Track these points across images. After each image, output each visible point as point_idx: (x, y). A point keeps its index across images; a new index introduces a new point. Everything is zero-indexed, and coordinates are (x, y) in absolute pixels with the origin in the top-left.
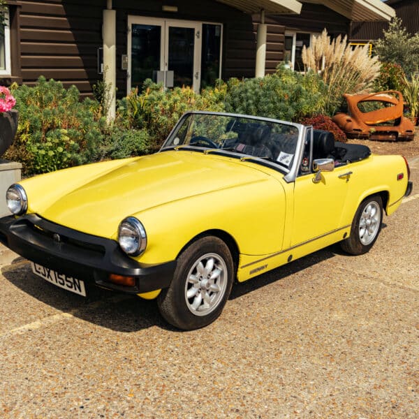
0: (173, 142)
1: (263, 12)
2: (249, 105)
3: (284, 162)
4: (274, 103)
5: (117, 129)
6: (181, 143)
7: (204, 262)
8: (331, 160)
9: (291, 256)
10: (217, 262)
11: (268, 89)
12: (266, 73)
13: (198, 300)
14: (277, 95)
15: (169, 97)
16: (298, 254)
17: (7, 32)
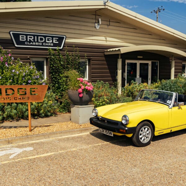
0: (138, 99)
1: (173, 57)
2: (168, 89)
3: (169, 103)
4: (176, 88)
5: (122, 97)
6: (140, 99)
7: (145, 129)
8: (183, 102)
9: (171, 131)
10: (148, 129)
11: (175, 83)
12: (175, 77)
13: (143, 139)
14: (178, 85)
15: (139, 86)
16: (174, 130)
17: (87, 67)
